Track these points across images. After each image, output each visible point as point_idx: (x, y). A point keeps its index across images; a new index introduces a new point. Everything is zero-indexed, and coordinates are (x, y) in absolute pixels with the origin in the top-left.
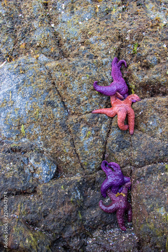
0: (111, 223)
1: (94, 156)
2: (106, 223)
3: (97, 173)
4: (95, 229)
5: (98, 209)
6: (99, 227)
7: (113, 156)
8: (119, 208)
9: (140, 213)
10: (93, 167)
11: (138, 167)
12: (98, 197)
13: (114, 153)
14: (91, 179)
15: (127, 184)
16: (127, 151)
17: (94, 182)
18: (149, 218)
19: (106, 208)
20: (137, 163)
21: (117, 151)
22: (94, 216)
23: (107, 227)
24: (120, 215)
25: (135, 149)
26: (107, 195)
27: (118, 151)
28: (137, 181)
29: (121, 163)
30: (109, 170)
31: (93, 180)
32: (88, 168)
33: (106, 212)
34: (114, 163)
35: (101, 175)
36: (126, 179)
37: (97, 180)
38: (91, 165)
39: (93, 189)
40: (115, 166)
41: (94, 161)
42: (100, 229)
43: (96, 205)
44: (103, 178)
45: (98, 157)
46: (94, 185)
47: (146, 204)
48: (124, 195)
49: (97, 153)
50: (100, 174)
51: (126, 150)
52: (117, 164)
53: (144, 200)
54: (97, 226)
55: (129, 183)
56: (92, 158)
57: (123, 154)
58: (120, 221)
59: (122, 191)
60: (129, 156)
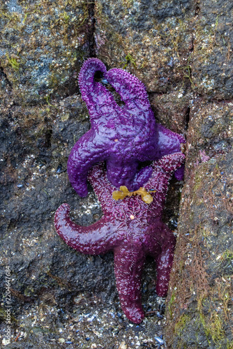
0: (94, 289)
1: (46, 35)
2: (70, 284)
3: (62, 103)
4: (31, 301)
5: (48, 233)
6: (45, 297)
7: (119, 44)
8: (119, 243)
9: (184, 272)
10: (44, 79)
11: (212, 98)
12: (56, 191)
13: (123, 32)
14: (35, 123)
15: (165, 159)
16: (174, 27)
17: (49, 134)
18: (209, 295)
19: (74, 234)
20: (208, 84)
21: (134, 27)
22: (28, 256)
23: (77, 300)
24: (125, 266)
25: (209, 23)
26: (90, 189)
27: (139, 26)
28: (202, 155)
29: (148, 75)
30: (102, 98)
31: (41, 127)
32: (24, 82)
33: (73, 248)
34: (124, 72)
35: (75, 113)
36: (165, 139)
37: (57, 128)
38: (34, 73)
39: (42, 159)
40: (127, 87)
41: (45, 56)
42: (48, 302)
43: (45, 218)
44: (82, 126)
45: (62, 42)
46: (48, 145)
47: (209, 244)
48: (148, 199)
49: (58, 26)
50: (69, 107)
51: (171, 27)
52: (133, 79)
53: (207, 230)
54: (40, 292)
55: (174, 156)
56: (38, 45)
57: (157, 41)
58: (122, 286)
59: (146, 180)
60: (183, 52)
